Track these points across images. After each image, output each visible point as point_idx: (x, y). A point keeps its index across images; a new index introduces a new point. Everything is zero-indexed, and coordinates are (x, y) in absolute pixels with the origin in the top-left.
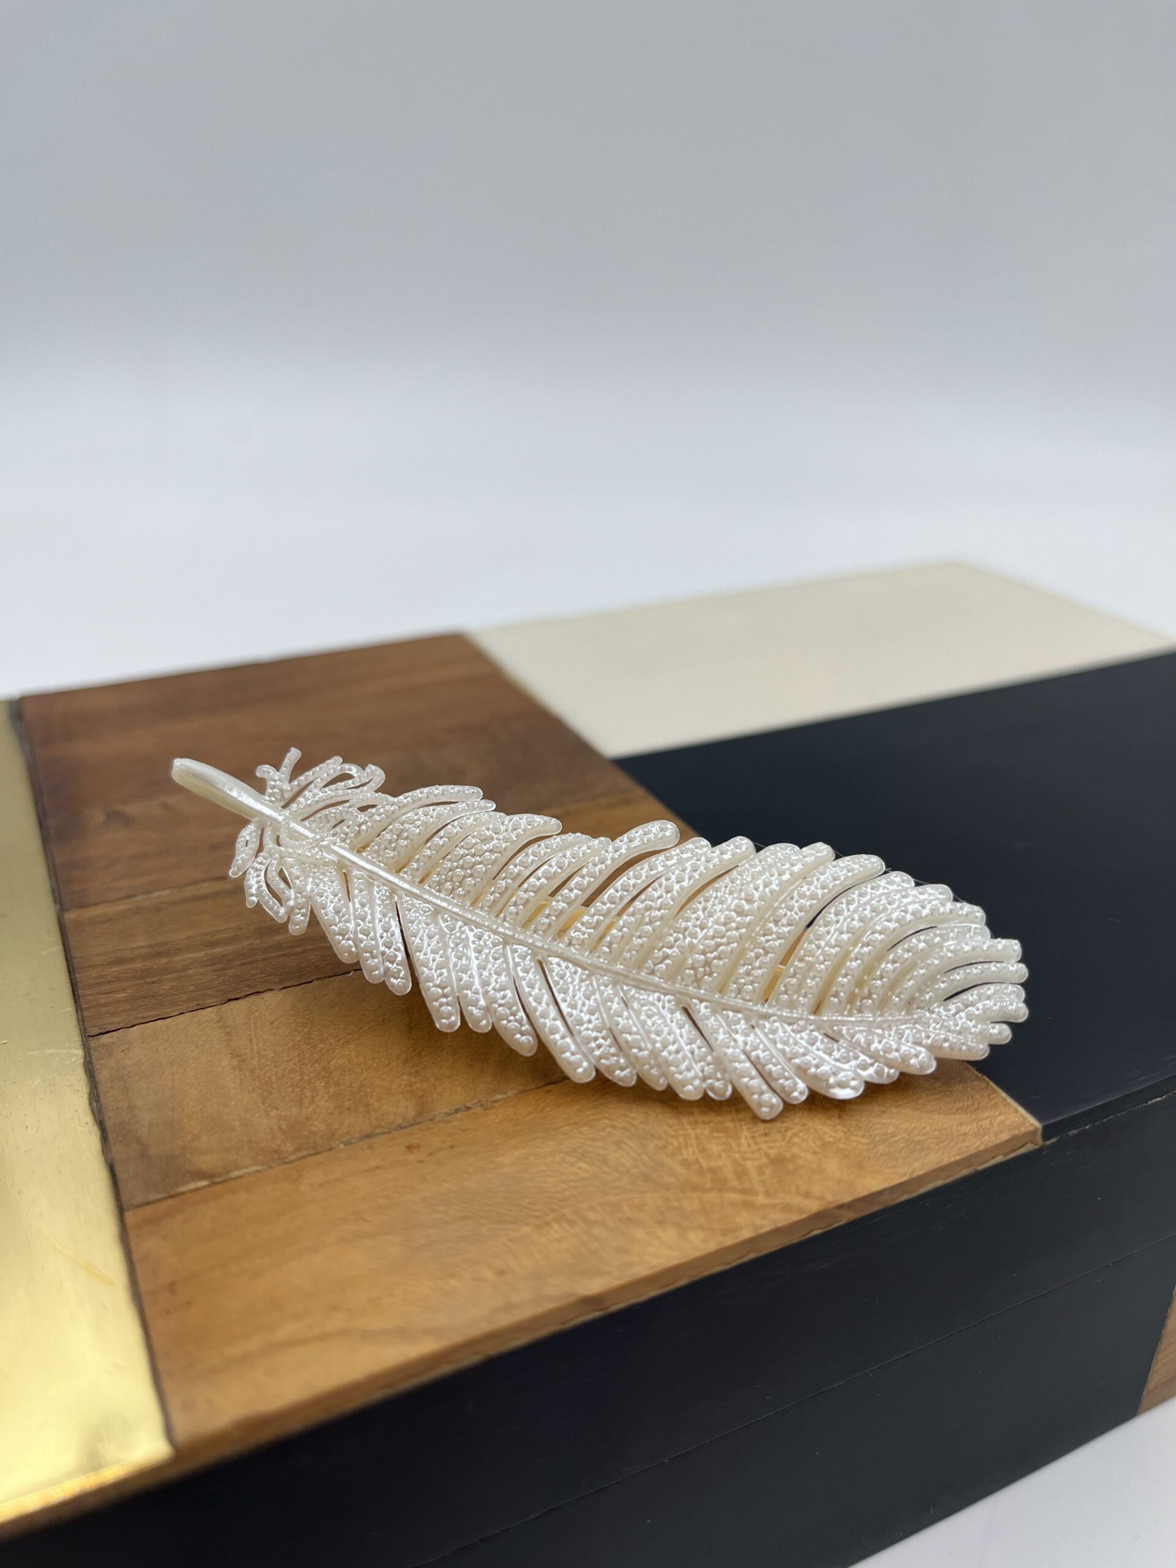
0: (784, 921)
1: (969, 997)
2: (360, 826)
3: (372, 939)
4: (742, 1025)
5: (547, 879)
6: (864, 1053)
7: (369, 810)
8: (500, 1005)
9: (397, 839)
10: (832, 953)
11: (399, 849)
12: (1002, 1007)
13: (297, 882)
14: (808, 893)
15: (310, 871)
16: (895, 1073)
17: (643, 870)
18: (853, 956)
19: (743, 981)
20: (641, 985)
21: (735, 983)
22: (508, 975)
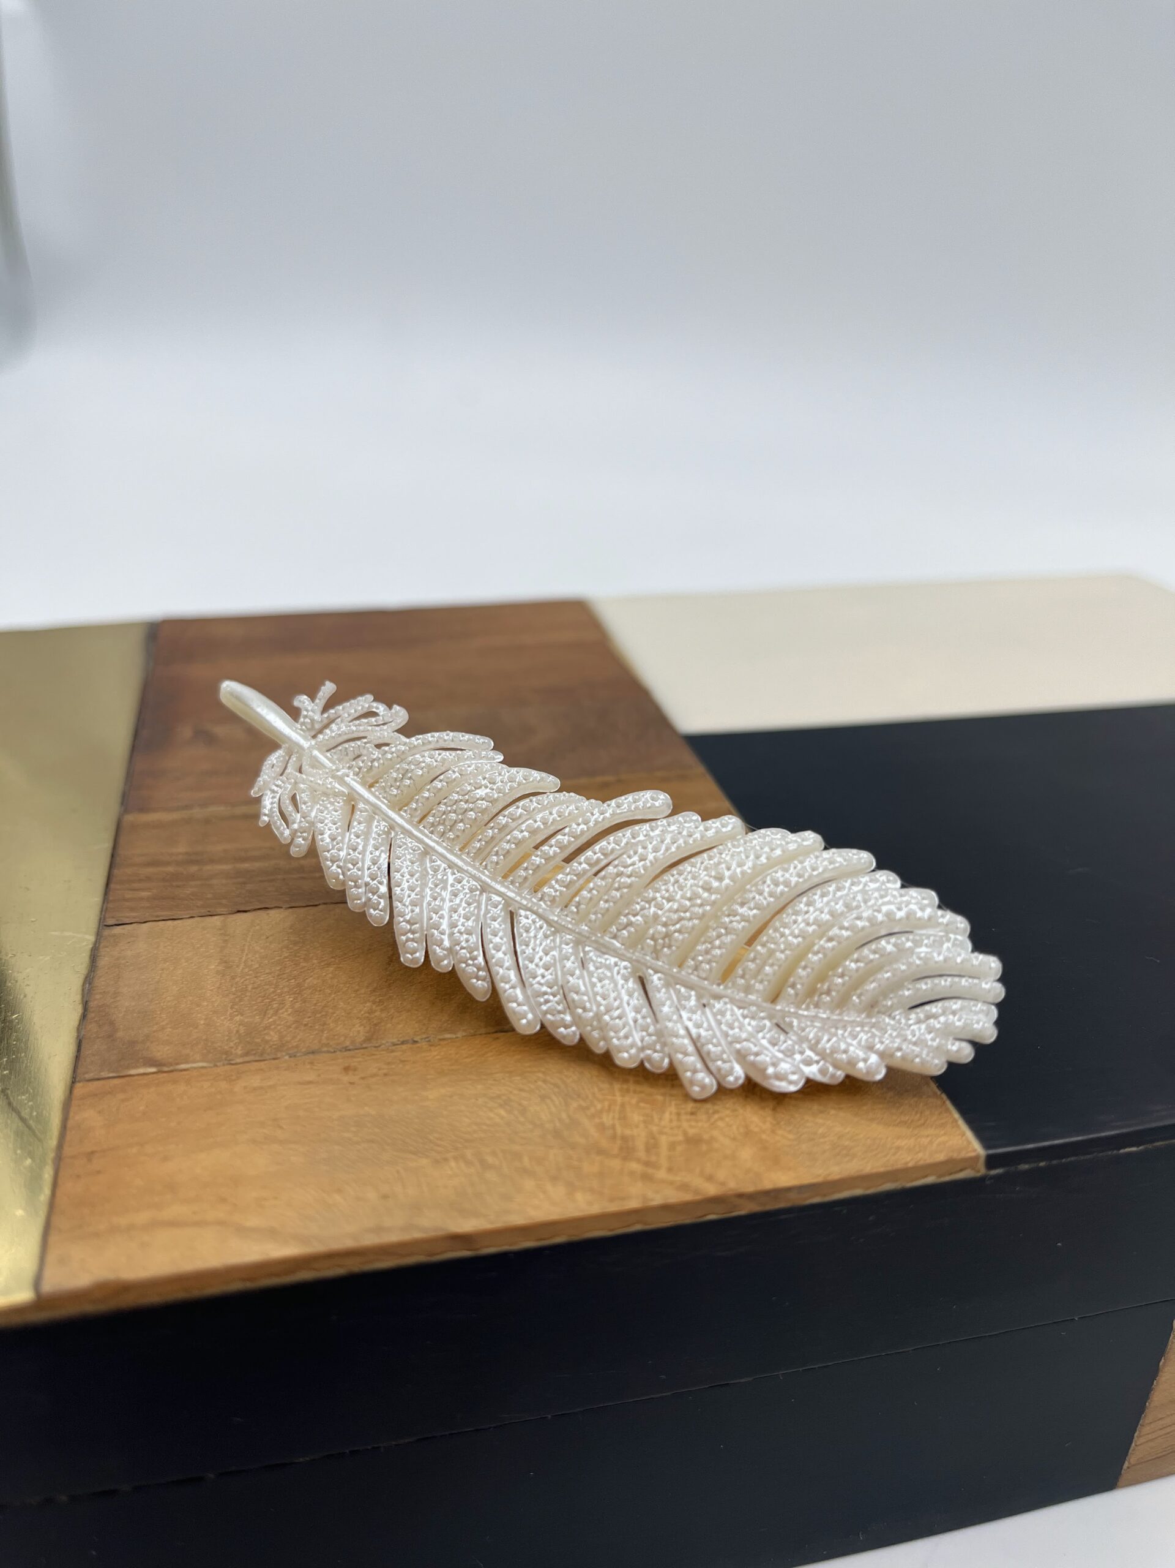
0: (752, 904)
1: (933, 1009)
2: (373, 761)
3: (359, 869)
4: (692, 1002)
5: (531, 833)
6: (811, 1049)
7: (383, 748)
8: (462, 948)
9: (402, 778)
10: (793, 943)
11: (402, 787)
12: (966, 1025)
13: (304, 807)
15: (318, 799)
16: (840, 1075)
17: (625, 836)
18: (816, 949)
19: (700, 958)
20: (603, 949)
21: (693, 959)
22: (477, 920)
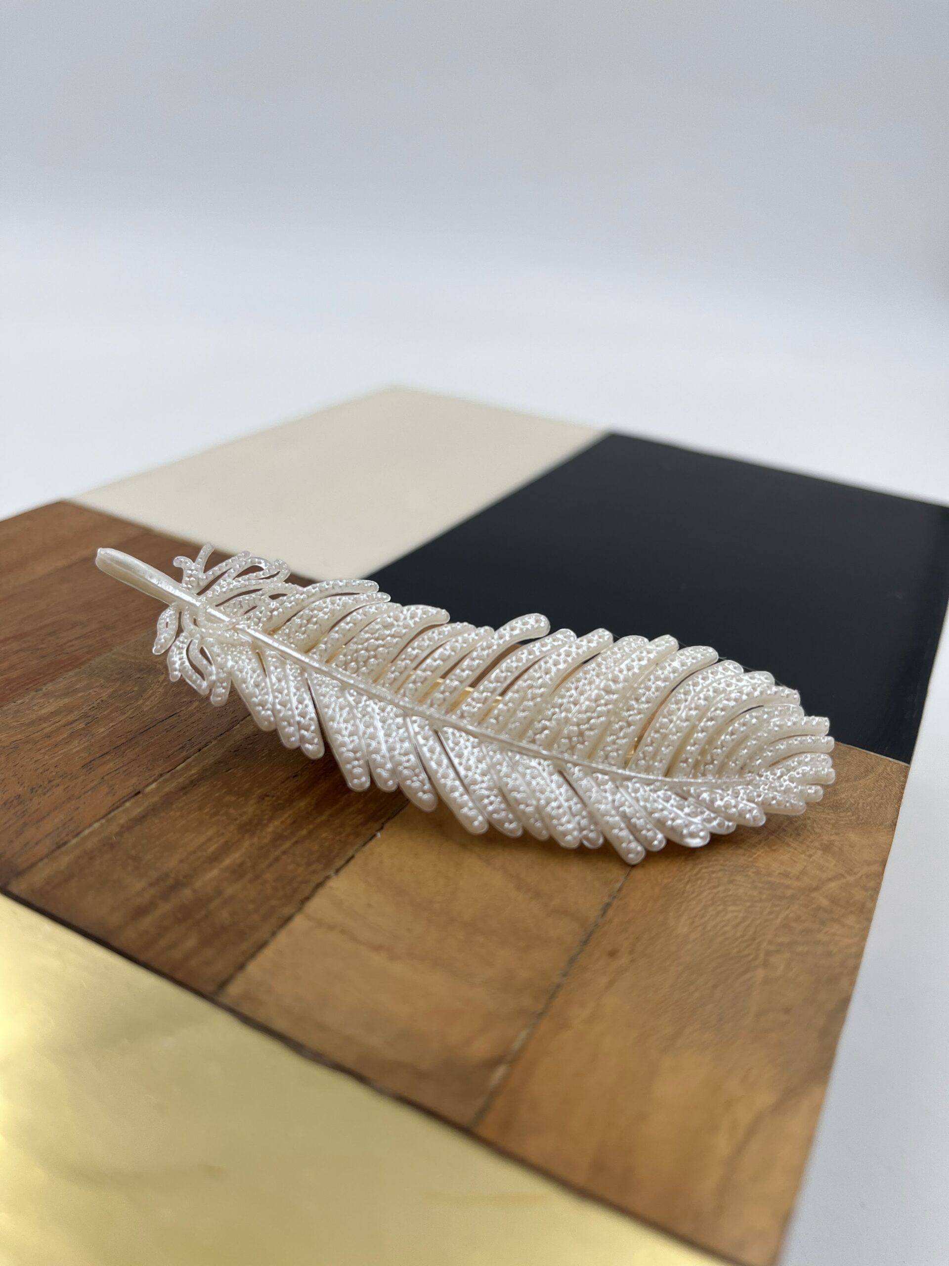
0: (643, 699)
1: (790, 763)
2: (272, 611)
3: (289, 710)
4: (609, 786)
5: (443, 660)
6: (708, 809)
7: (281, 598)
8: (405, 768)
9: (307, 624)
10: (683, 726)
11: (308, 632)
12: (816, 772)
13: (219, 659)
14: (662, 676)
15: (228, 650)
16: (733, 826)
17: (524, 655)
18: (699, 728)
19: (609, 748)
20: (522, 751)
21: (603, 750)
22: (410, 741)
